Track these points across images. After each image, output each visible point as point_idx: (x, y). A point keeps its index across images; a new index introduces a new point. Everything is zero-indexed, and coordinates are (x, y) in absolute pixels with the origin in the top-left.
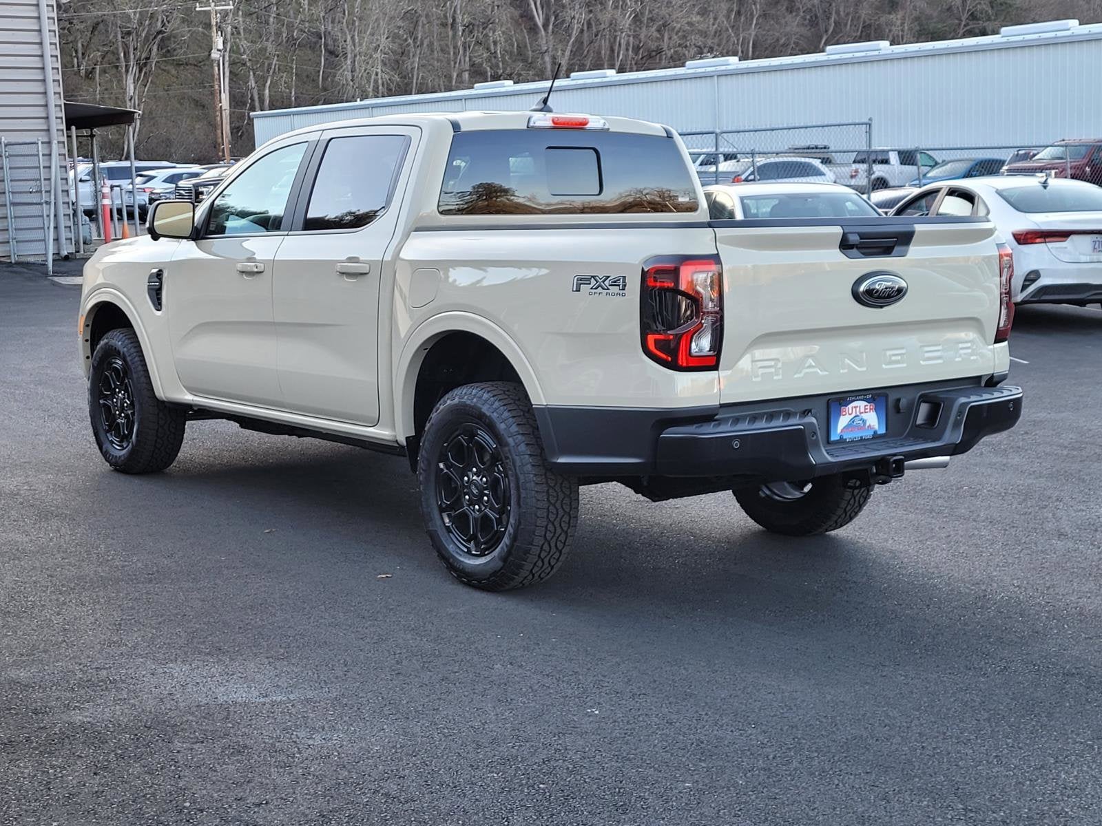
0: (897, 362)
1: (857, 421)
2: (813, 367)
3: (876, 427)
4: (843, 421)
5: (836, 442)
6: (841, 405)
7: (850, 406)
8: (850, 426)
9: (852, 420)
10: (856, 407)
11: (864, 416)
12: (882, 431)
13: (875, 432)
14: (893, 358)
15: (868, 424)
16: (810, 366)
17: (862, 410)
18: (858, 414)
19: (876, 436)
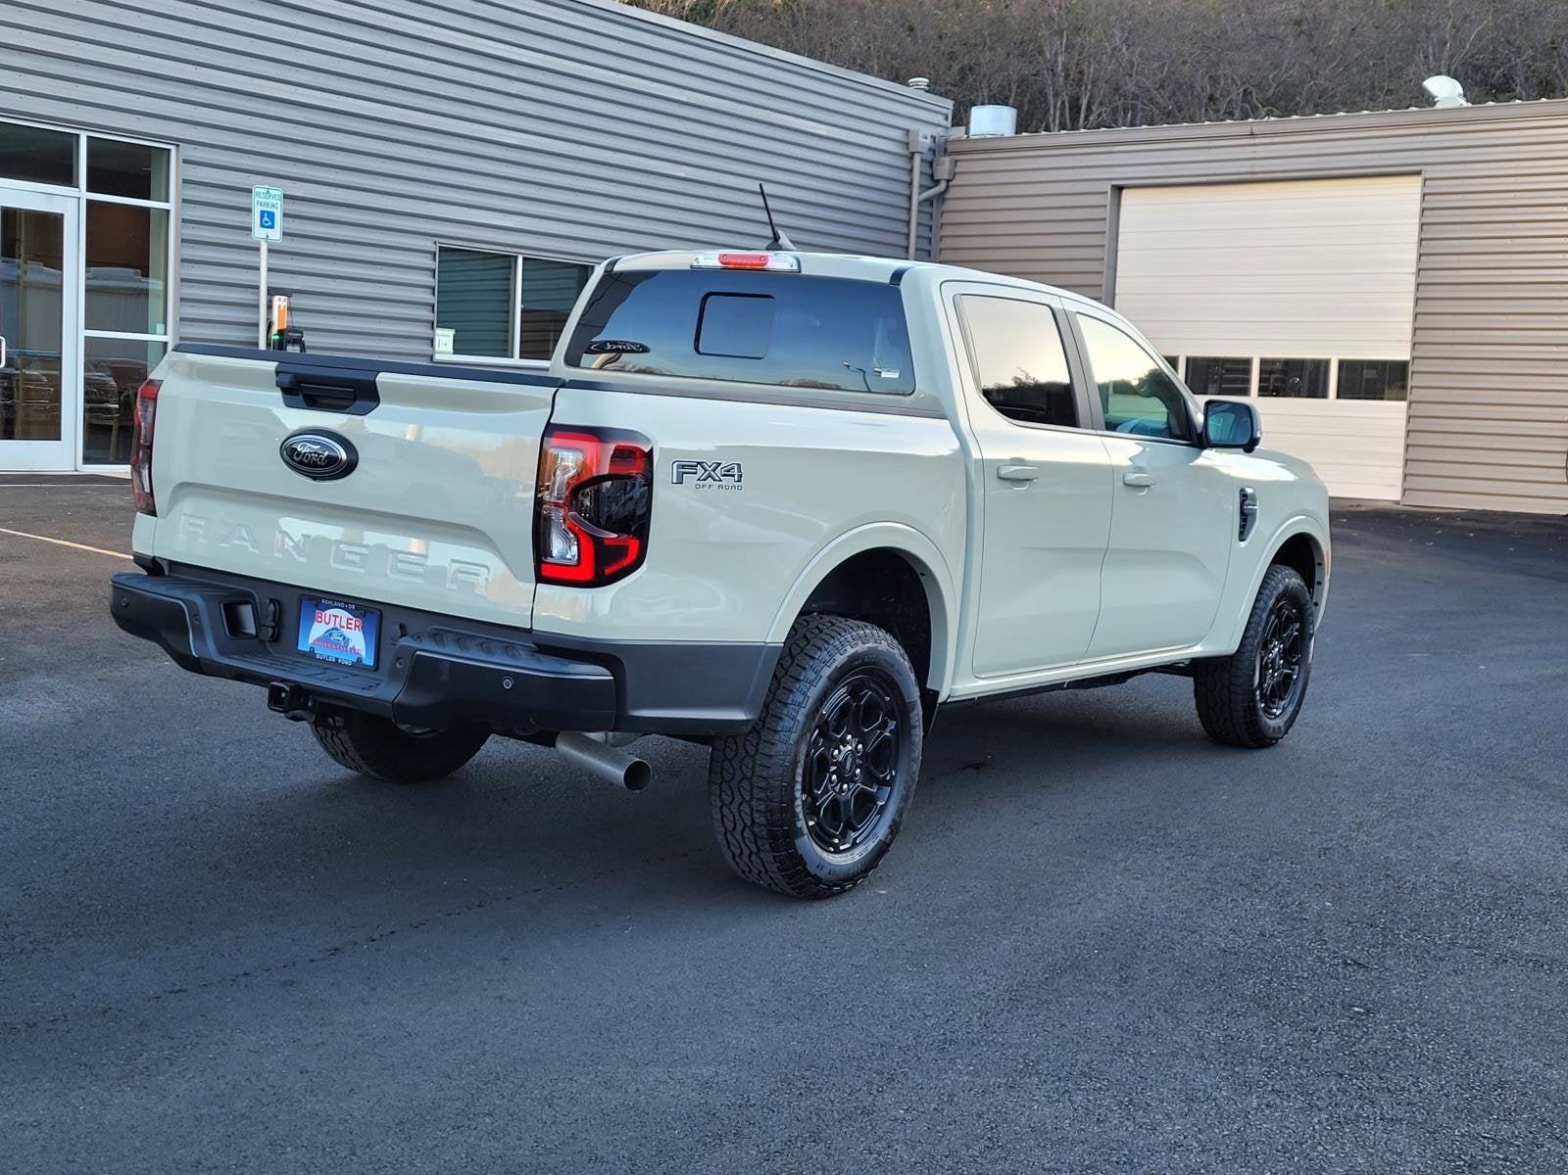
0: (352, 563)
1: (335, 636)
2: (245, 539)
3: (363, 654)
4: (318, 630)
5: (303, 654)
6: (317, 606)
7: (328, 612)
8: (326, 639)
9: (329, 632)
10: (336, 617)
11: (347, 633)
12: (369, 661)
13: (359, 660)
14: (348, 556)
15: (351, 646)
16: (241, 538)
17: (344, 623)
18: (338, 626)
19: (358, 664)
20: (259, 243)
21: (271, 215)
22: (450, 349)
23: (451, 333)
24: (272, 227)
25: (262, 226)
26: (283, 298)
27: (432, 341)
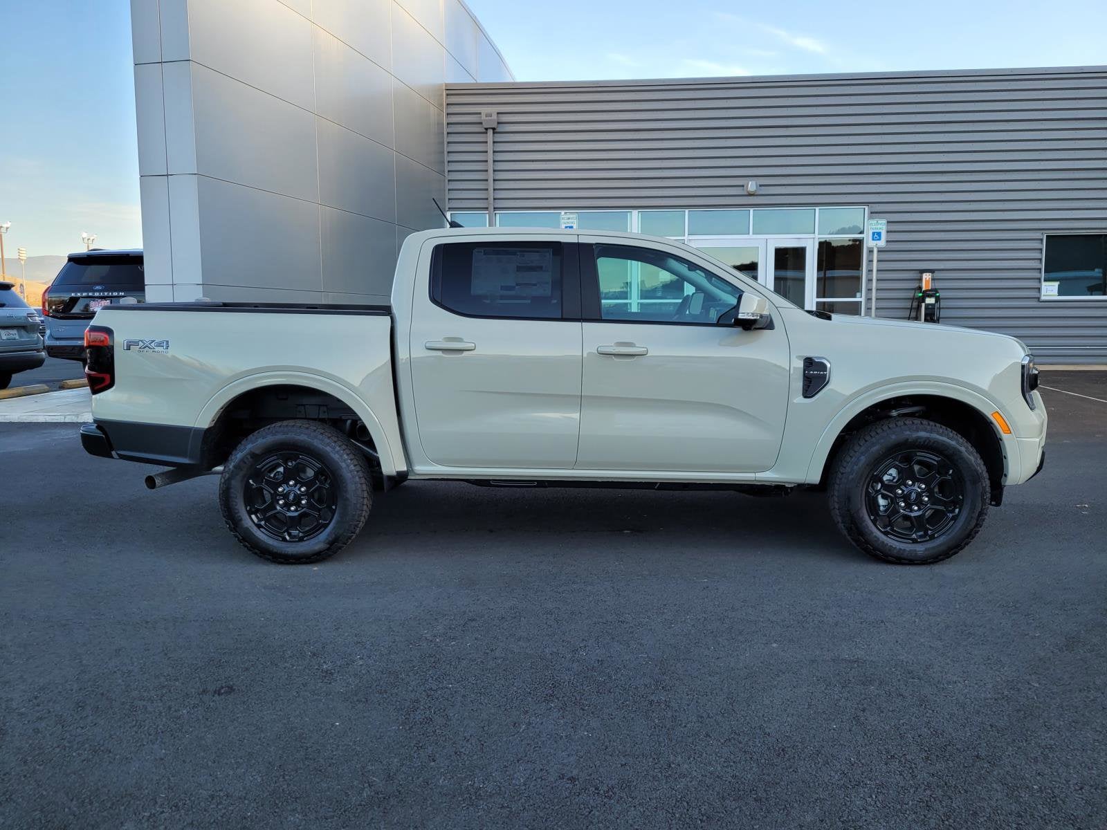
20: (873, 248)
21: (879, 234)
22: (1056, 293)
23: (1056, 284)
24: (880, 239)
25: (873, 240)
26: (928, 274)
27: (1039, 289)
